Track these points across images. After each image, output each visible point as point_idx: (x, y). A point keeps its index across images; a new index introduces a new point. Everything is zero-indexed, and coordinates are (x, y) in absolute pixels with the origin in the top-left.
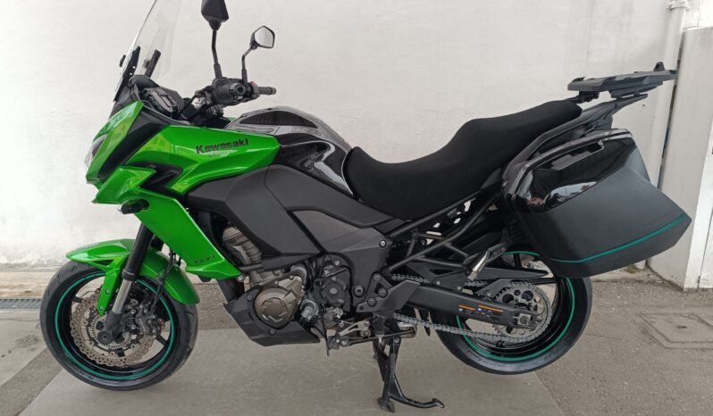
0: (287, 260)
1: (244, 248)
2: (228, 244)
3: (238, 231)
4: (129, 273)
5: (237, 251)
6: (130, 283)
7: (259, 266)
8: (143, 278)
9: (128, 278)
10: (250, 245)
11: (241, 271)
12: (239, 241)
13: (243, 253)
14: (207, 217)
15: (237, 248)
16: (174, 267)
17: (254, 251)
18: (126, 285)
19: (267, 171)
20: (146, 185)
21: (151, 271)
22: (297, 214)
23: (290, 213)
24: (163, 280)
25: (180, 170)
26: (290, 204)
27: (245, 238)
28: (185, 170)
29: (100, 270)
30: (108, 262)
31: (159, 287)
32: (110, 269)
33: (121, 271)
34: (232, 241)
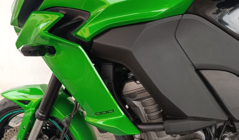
0: (193, 124)
1: (143, 105)
2: (127, 99)
3: (141, 86)
4: (41, 114)
5: (135, 106)
6: (42, 122)
7: (160, 127)
8: (54, 118)
9: (41, 119)
10: (150, 101)
11: (139, 129)
12: (139, 96)
13: (142, 109)
14: (110, 69)
15: (136, 103)
16: (78, 111)
17: (153, 108)
18: (38, 124)
19: (180, 20)
20: (53, 29)
21: (60, 114)
22: (204, 72)
23: (198, 71)
24: (68, 123)
25: (87, 14)
26: (199, 61)
27: (147, 94)
28: (92, 14)
29: (20, 107)
30: (26, 102)
31: (64, 129)
32: (27, 108)
33: (35, 111)
34: (133, 96)
